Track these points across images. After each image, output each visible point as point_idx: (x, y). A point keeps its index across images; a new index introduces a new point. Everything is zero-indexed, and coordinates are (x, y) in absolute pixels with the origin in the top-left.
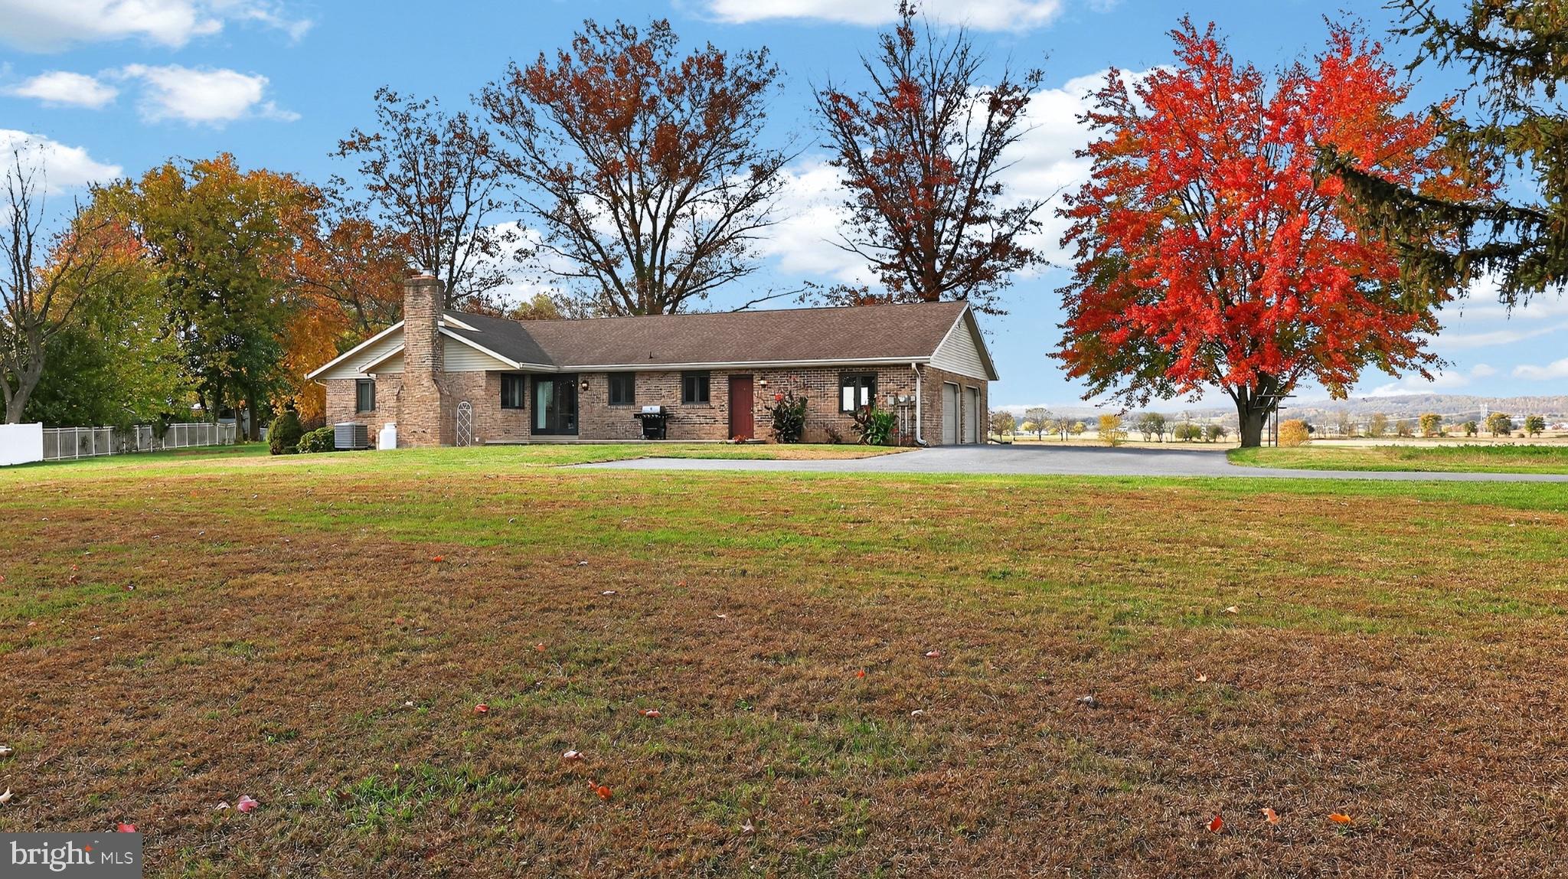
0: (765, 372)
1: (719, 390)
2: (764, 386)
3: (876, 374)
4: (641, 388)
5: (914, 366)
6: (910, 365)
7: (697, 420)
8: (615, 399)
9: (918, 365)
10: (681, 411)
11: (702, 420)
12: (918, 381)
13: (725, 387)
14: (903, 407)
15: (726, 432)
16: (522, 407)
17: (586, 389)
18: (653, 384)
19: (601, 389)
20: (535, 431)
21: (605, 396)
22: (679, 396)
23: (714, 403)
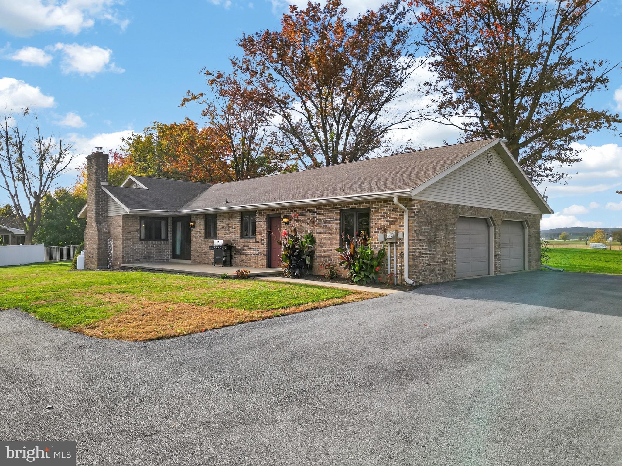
0: (288, 210)
1: (261, 226)
2: (287, 223)
3: (369, 209)
4: (220, 226)
5: (395, 200)
6: (391, 200)
7: (248, 251)
8: (207, 233)
9: (400, 199)
10: (239, 244)
11: (252, 252)
12: (406, 217)
13: (264, 225)
14: (391, 244)
16: (166, 240)
17: (194, 227)
18: (227, 222)
19: (201, 227)
20: (175, 256)
21: (203, 232)
22: (238, 230)
23: (258, 237)
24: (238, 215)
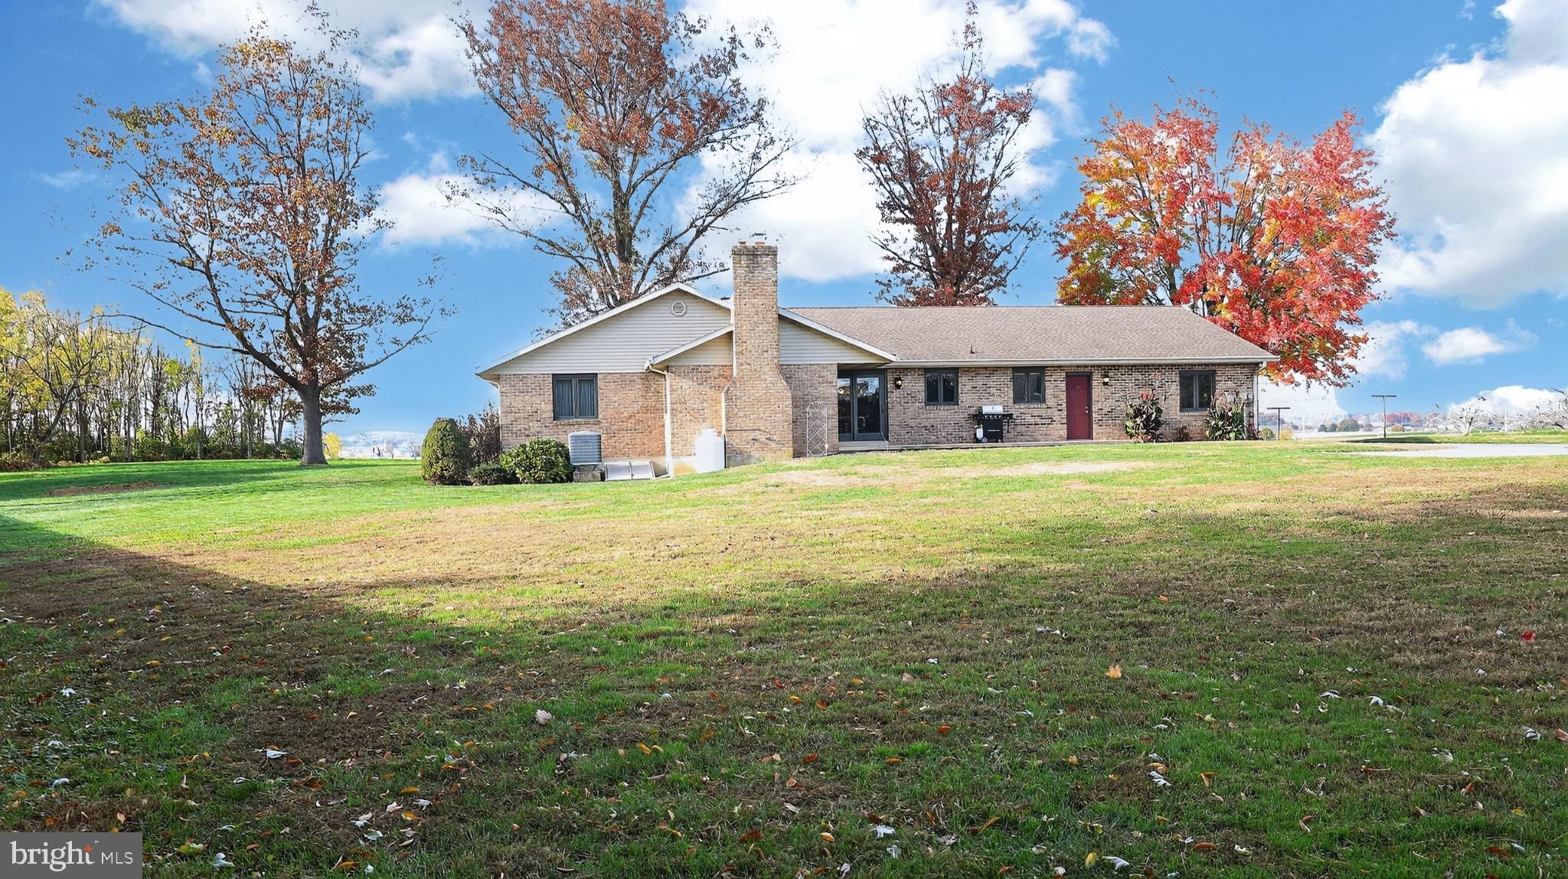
0: (1106, 369)
2: (1105, 384)
3: (1212, 373)
4: (965, 385)
7: (1032, 420)
8: (932, 397)
10: (1016, 410)
11: (1038, 420)
12: (1256, 380)
13: (1062, 386)
15: (1064, 432)
17: (898, 387)
18: (980, 381)
19: (916, 386)
21: (922, 396)
22: (1011, 394)
23: (1051, 401)
24: (1010, 372)
